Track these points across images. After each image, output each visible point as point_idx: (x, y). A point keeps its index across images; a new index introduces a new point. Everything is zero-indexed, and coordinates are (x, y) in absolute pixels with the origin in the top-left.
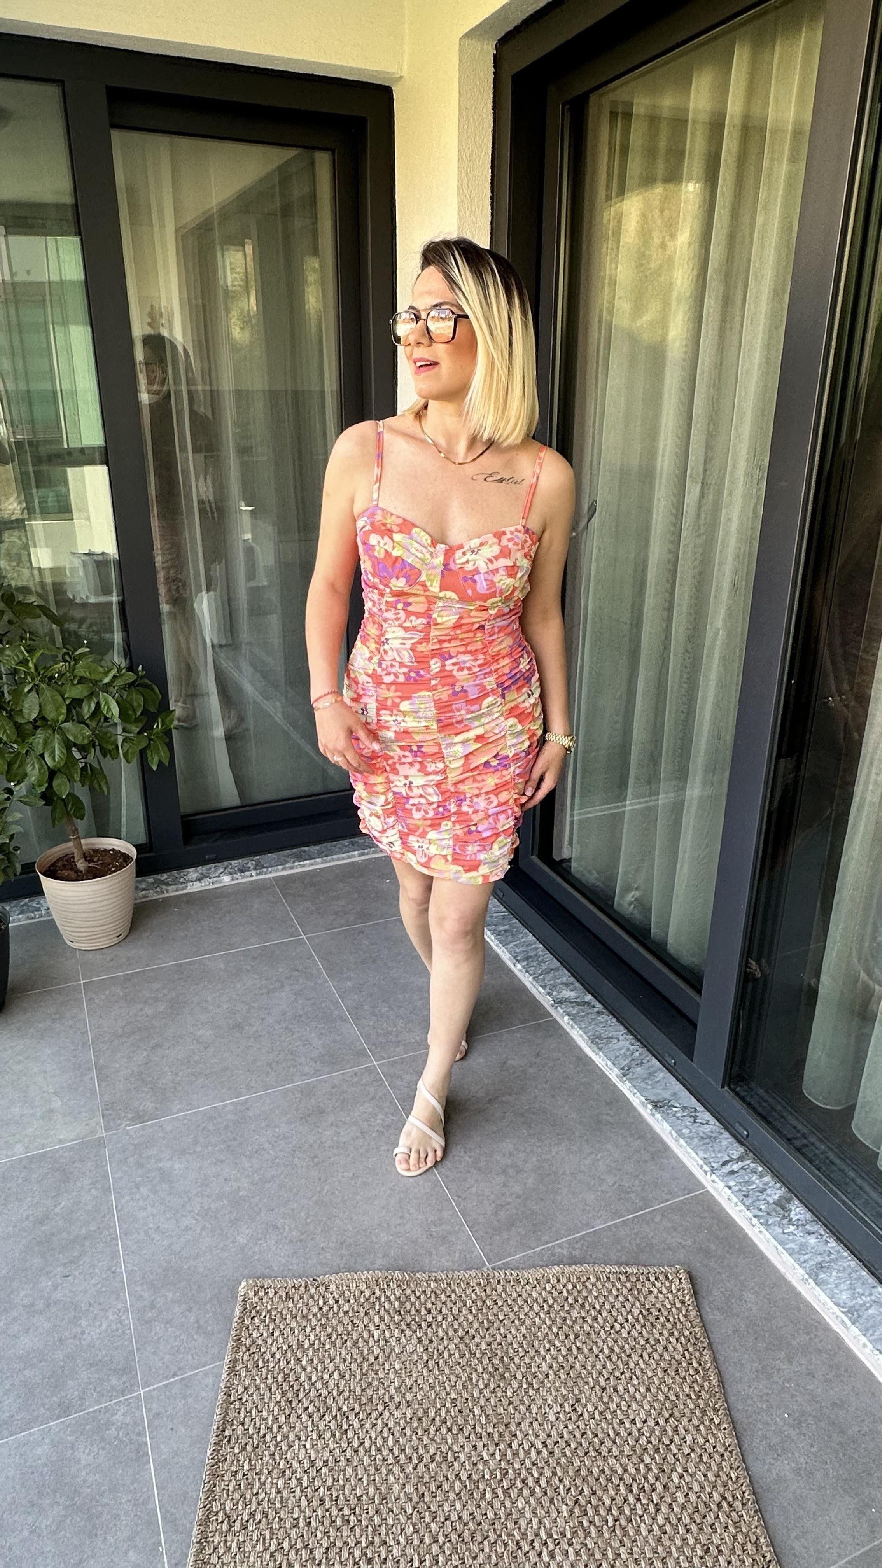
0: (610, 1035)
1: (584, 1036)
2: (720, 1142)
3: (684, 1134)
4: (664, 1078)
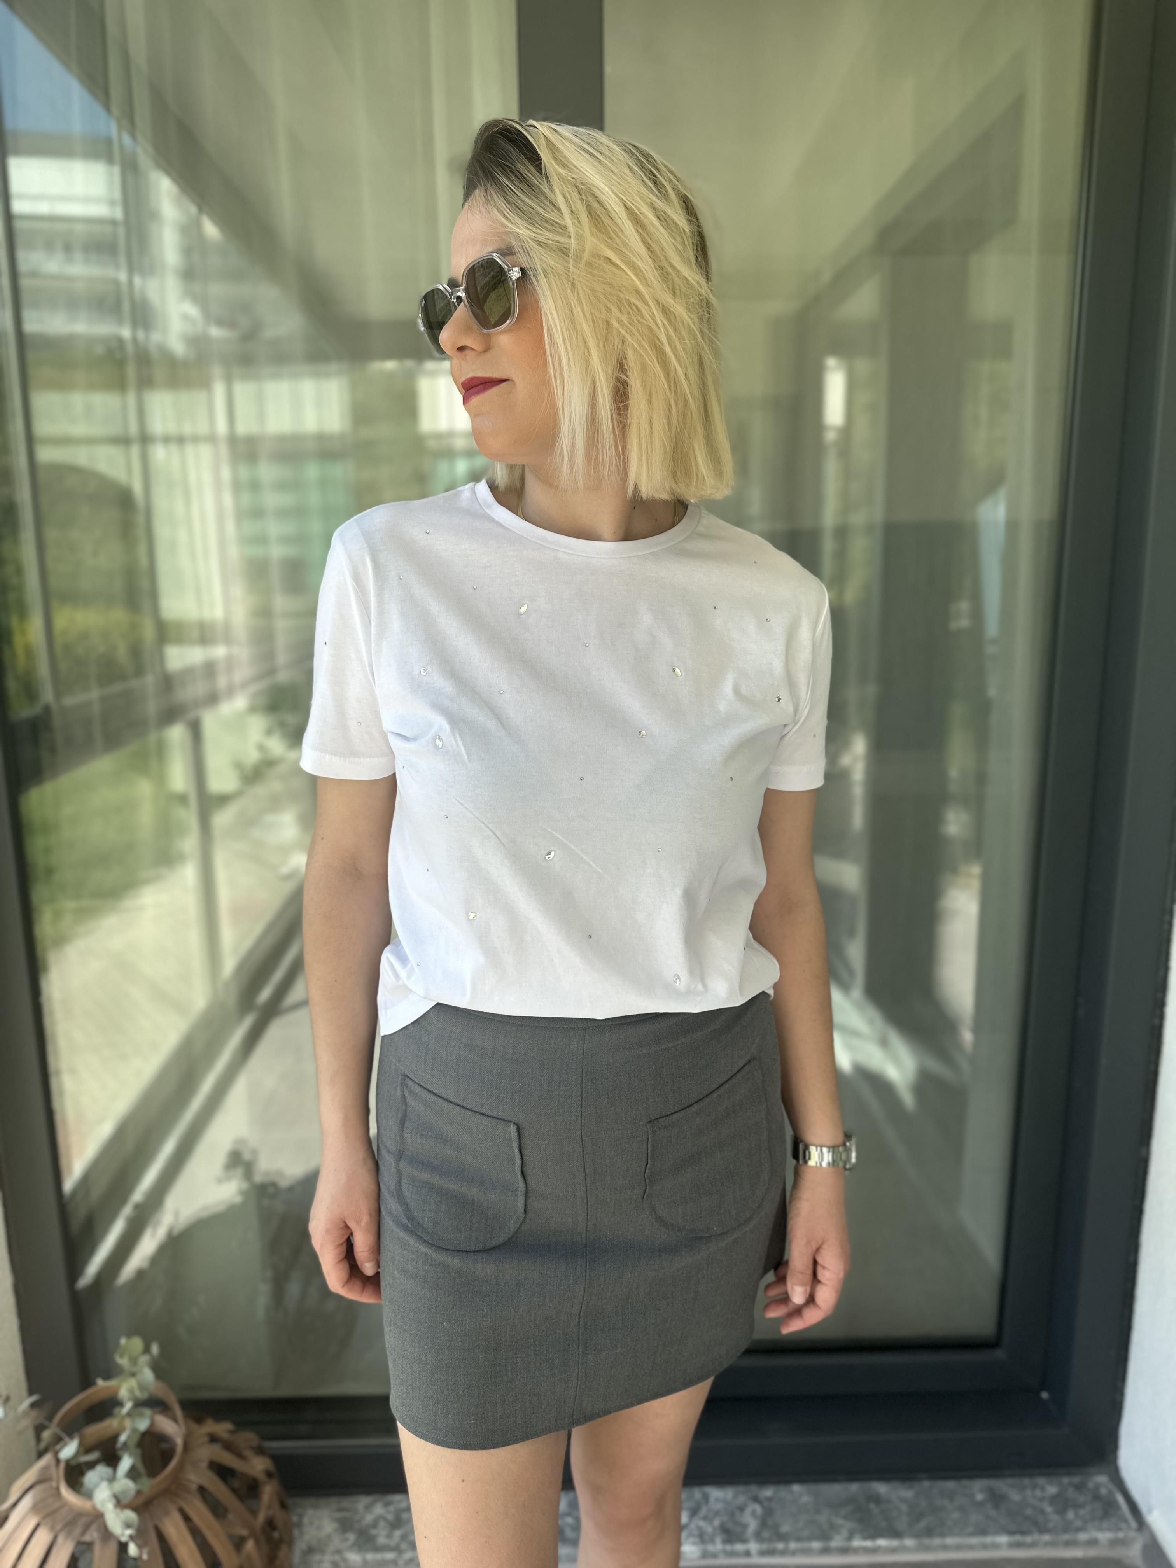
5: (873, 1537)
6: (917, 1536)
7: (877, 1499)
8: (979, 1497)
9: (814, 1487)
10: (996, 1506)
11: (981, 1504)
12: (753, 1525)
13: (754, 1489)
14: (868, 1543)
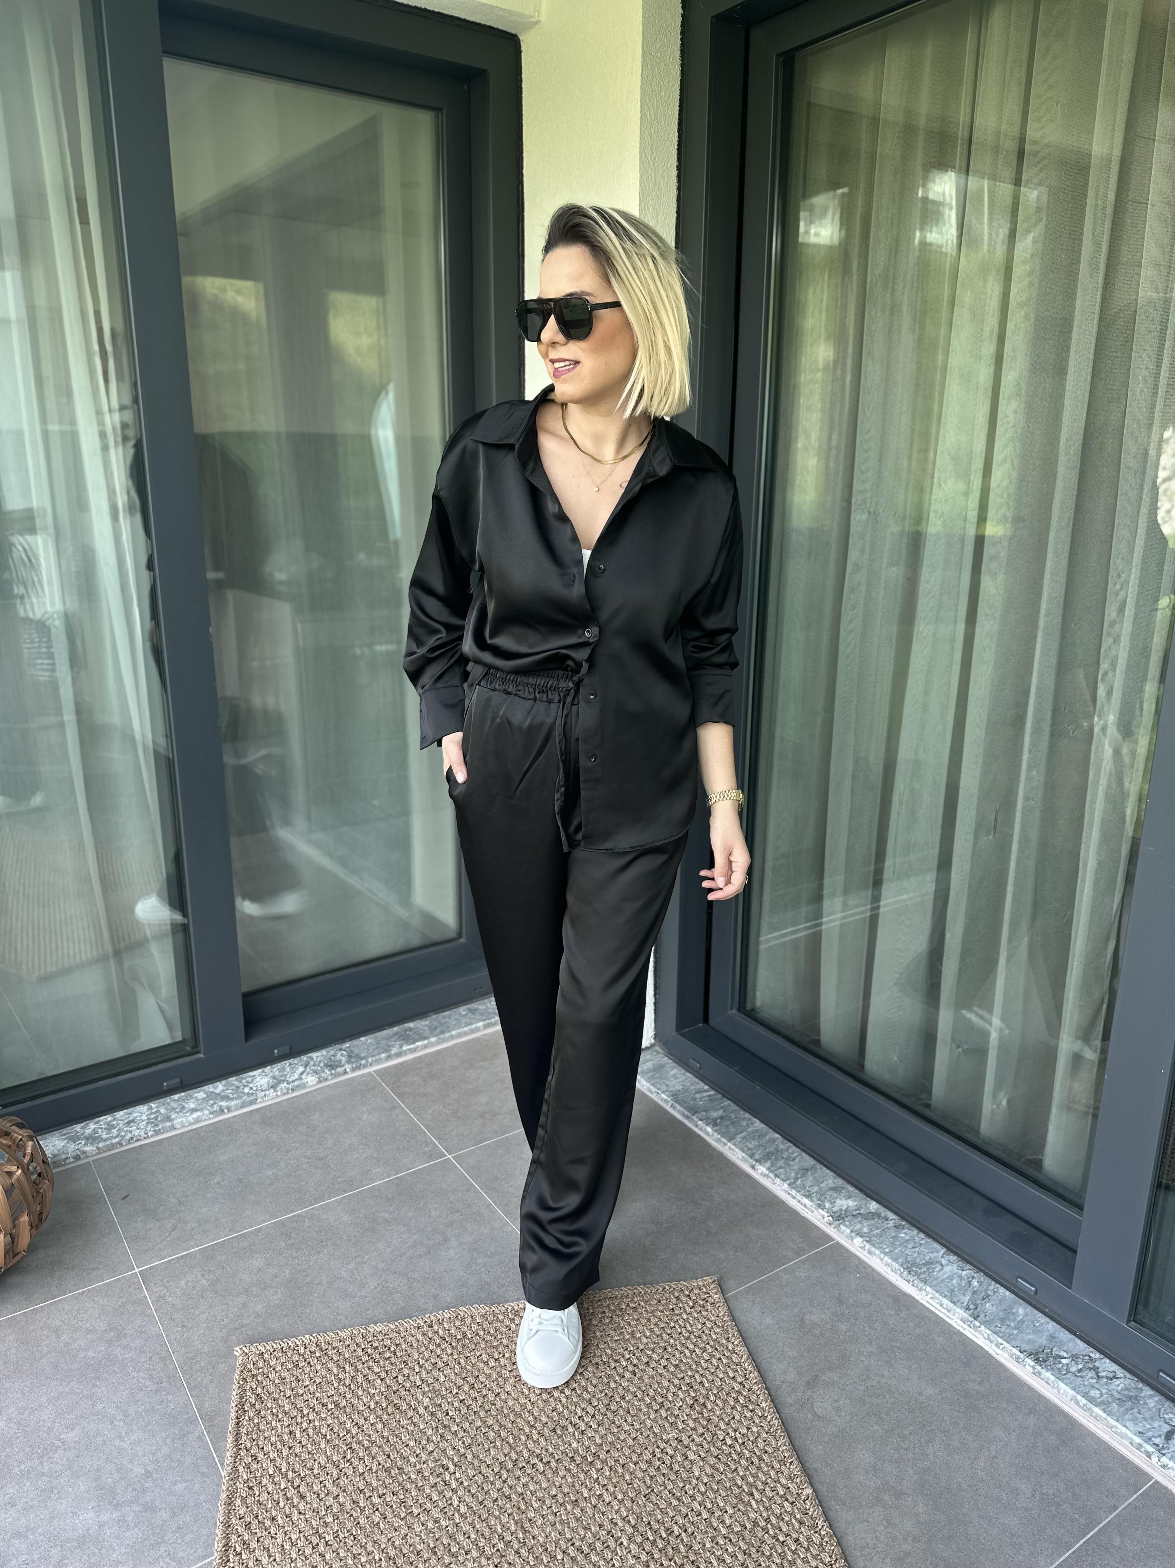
0: (927, 1258)
1: (893, 1263)
2: (1145, 1403)
3: (1094, 1398)
4: (1026, 1315)
5: (414, 1043)
6: (437, 1035)
7: (410, 1029)
8: (464, 1013)
9: (372, 1036)
10: (473, 1014)
11: (465, 1015)
12: (344, 1059)
13: (338, 1046)
14: (412, 1046)
